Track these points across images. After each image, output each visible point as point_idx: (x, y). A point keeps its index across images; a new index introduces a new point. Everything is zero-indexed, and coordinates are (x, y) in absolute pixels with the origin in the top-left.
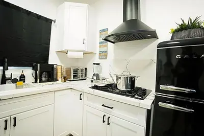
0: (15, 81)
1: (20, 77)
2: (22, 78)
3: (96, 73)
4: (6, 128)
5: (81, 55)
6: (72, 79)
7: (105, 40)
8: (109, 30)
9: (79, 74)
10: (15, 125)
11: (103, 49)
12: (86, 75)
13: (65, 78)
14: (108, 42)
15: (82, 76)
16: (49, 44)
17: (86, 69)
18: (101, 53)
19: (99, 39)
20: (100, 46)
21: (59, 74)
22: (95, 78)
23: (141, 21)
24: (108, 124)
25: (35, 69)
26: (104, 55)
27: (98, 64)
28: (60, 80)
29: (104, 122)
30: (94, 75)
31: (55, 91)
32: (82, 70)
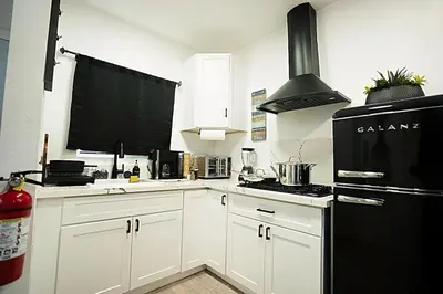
0: (127, 175)
1: (134, 169)
2: (136, 171)
3: (247, 165)
4: (128, 232)
5: (221, 135)
6: (207, 176)
7: (261, 109)
8: (267, 92)
9: (219, 168)
10: (137, 230)
11: (259, 124)
12: (229, 169)
13: (195, 172)
14: (268, 113)
15: (223, 171)
16: (171, 120)
17: (230, 159)
18: (254, 130)
19: (250, 108)
20: (253, 120)
21: (186, 168)
22: (246, 173)
23: (321, 78)
24: (268, 238)
25: (152, 157)
26: (260, 134)
27: (250, 150)
28: (189, 176)
29: (260, 236)
30: (244, 169)
31: (184, 190)
32: (224, 161)
